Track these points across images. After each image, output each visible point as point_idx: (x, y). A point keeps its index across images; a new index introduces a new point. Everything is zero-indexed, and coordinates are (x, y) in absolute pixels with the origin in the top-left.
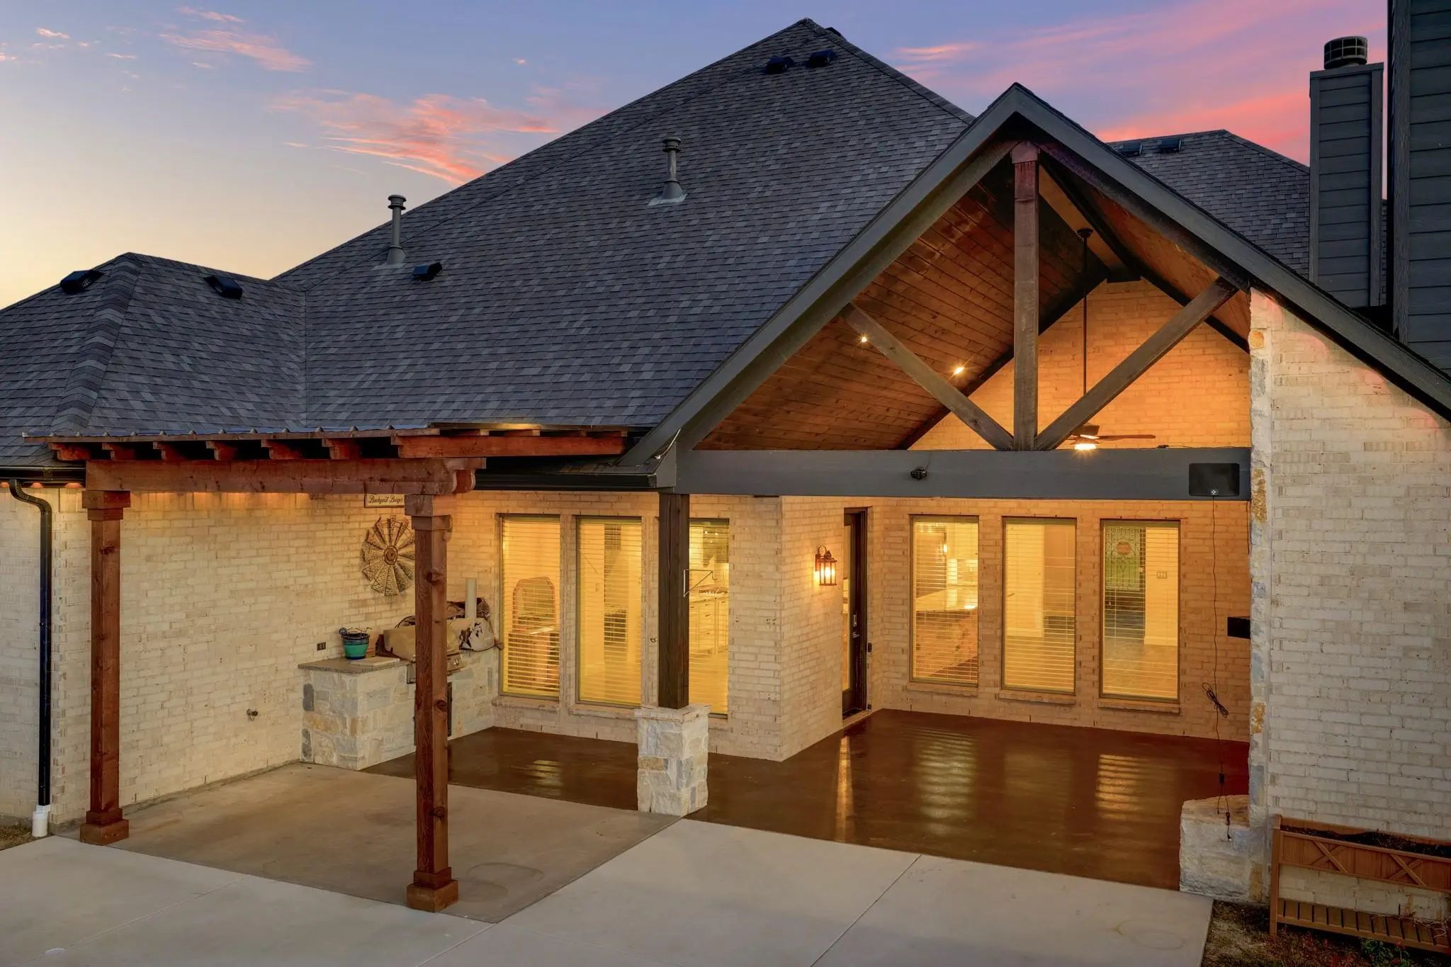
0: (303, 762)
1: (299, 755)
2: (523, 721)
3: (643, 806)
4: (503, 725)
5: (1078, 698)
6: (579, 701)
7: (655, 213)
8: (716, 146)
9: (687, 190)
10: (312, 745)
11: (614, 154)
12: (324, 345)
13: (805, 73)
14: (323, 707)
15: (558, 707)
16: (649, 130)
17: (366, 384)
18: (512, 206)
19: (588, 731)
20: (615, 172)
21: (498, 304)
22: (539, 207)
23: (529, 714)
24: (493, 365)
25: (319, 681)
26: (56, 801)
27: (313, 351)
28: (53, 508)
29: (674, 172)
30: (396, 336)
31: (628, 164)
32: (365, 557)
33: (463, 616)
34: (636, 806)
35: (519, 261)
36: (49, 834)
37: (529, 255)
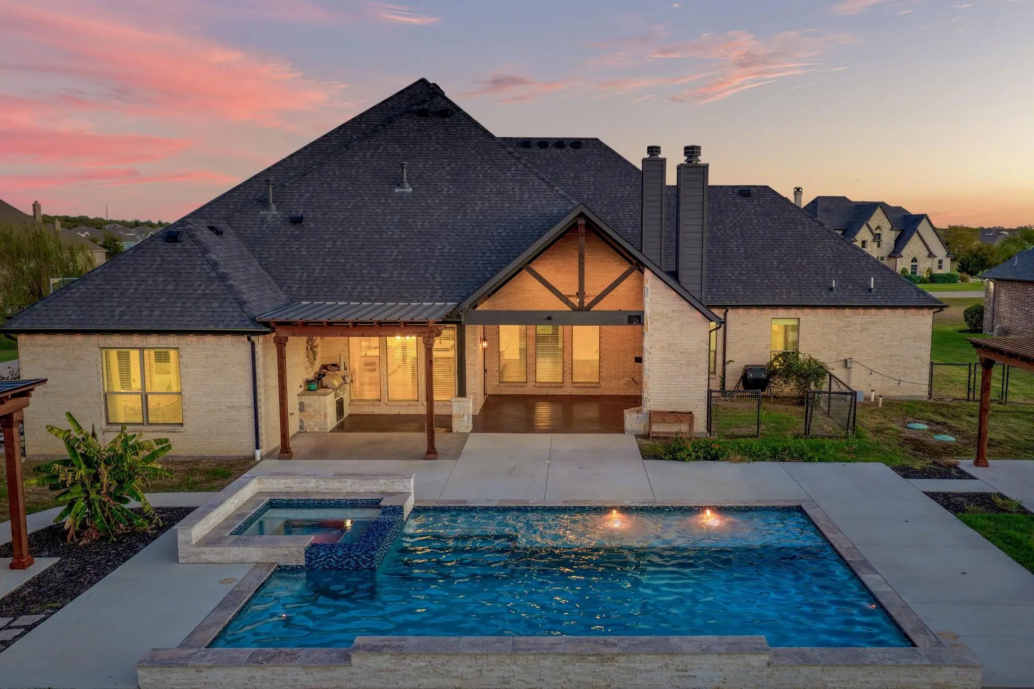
0: (300, 432)
1: (298, 430)
2: (364, 410)
3: (455, 431)
4: (354, 412)
5: (565, 384)
6: (388, 401)
7: (401, 196)
8: (413, 160)
9: (411, 185)
10: (305, 425)
11: (361, 157)
12: (264, 256)
13: (440, 119)
14: (309, 410)
15: (381, 403)
16: (372, 143)
17: (304, 278)
18: (319, 182)
19: (395, 411)
20: (367, 168)
21: (347, 240)
22: (336, 185)
23: (366, 407)
24: (365, 271)
25: (307, 400)
26: (262, 448)
27: (260, 259)
28: (256, 343)
29: (405, 176)
30: (302, 253)
31: (371, 164)
32: (307, 349)
33: (339, 370)
34: (451, 431)
35: (344, 216)
36: (262, 459)
37: (347, 214)
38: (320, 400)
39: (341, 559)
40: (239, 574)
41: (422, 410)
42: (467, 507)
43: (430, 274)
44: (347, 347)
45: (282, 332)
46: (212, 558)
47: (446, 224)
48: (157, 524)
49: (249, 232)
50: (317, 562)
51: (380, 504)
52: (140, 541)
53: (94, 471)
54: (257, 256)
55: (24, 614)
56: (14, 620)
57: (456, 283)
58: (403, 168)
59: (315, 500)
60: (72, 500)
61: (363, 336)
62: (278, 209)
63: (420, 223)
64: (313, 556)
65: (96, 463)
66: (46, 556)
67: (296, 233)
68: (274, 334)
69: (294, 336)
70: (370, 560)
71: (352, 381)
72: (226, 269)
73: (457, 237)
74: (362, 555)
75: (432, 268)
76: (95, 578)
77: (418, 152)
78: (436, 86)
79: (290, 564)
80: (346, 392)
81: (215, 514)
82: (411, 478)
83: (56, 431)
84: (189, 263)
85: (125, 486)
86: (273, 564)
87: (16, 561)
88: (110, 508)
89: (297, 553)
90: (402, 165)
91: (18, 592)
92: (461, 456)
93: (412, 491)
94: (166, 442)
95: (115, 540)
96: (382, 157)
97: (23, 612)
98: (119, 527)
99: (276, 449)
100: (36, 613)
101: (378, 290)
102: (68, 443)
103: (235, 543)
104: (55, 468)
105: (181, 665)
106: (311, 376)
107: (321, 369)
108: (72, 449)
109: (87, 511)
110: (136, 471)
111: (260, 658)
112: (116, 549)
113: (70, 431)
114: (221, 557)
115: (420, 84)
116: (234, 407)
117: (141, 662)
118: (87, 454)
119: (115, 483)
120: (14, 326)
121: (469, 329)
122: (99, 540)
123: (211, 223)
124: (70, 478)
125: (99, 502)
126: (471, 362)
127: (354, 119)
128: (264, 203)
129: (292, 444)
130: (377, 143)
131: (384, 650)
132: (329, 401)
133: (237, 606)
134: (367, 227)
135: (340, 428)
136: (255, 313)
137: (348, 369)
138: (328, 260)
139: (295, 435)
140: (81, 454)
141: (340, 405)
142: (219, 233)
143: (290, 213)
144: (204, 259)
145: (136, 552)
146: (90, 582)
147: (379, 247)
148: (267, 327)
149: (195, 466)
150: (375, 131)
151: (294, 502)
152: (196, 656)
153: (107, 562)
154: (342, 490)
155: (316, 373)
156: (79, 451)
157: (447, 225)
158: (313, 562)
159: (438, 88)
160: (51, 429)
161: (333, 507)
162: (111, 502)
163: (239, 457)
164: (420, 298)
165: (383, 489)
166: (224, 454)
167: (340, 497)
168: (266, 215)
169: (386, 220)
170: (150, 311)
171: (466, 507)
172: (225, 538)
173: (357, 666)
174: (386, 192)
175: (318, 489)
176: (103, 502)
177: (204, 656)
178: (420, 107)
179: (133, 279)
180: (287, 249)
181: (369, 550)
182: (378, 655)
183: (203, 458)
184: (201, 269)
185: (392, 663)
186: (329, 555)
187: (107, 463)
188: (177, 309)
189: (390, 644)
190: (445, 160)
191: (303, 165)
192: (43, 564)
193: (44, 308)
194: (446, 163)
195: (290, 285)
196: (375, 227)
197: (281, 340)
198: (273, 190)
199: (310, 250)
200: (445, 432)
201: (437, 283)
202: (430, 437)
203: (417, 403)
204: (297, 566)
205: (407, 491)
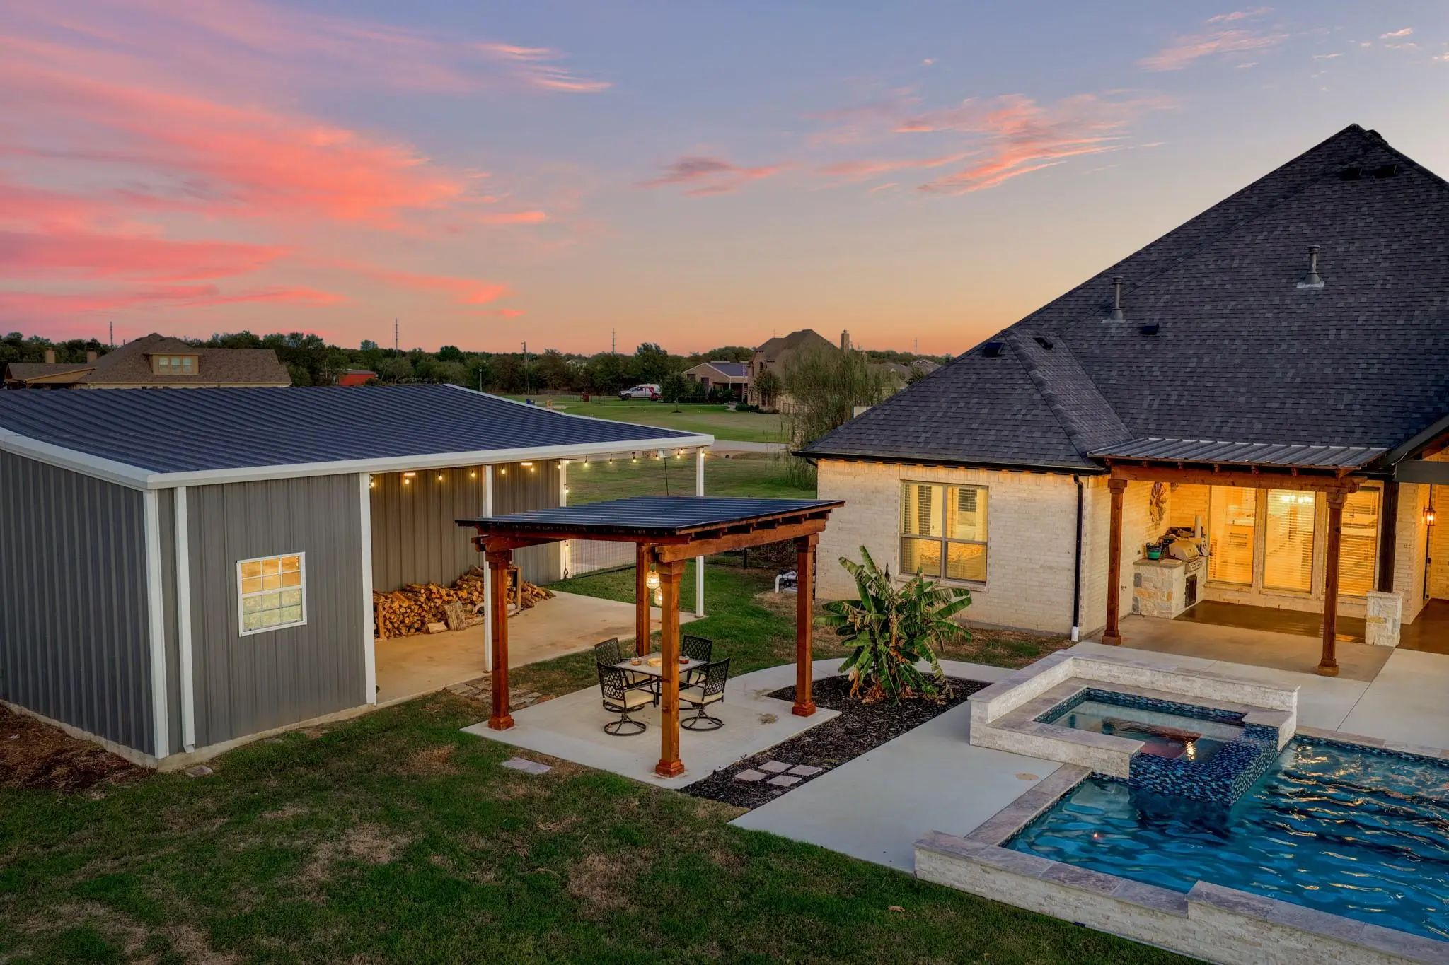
0: (1133, 614)
1: (1131, 611)
2: (1226, 597)
3: (1369, 641)
4: (1211, 598)
6: (1263, 587)
7: (1306, 294)
8: (1330, 242)
9: (1324, 279)
10: (1140, 605)
11: (1248, 242)
12: (1103, 377)
13: (1378, 182)
14: (1147, 585)
15: (1252, 590)
16: (1266, 222)
17: (1155, 407)
18: (1185, 280)
19: (1273, 604)
20: (1255, 257)
21: (1219, 356)
22: (1209, 283)
23: (1229, 593)
24: (1242, 399)
25: (1146, 571)
26: (1081, 625)
27: (1097, 381)
28: (1085, 486)
29: (1314, 265)
30: (1154, 374)
31: (1263, 251)
32: (1151, 503)
33: (1194, 537)
34: (1363, 642)
35: (1217, 325)
36: (1080, 641)
37: (1223, 320)
38: (1163, 574)
39: (1181, 782)
40: (1043, 772)
41: (1317, 606)
42: (1385, 751)
43: (1346, 405)
44: (1207, 506)
45: (1120, 474)
46: (1008, 745)
47: (1377, 332)
48: (948, 695)
49: (1086, 346)
50: (1146, 779)
51: (1243, 720)
52: (926, 710)
53: (884, 618)
54: (1094, 377)
55: (802, 764)
56: (792, 768)
57: (1389, 420)
58: (1312, 254)
59: (1148, 699)
60: (859, 647)
61: (1234, 485)
62: (1125, 316)
63: (1334, 332)
64: (1141, 769)
65: (887, 608)
66: (828, 708)
67: (1148, 347)
68: (1108, 477)
69: (1136, 479)
70: (1223, 791)
71: (1211, 554)
72: (1053, 390)
73: (1394, 352)
74: (1211, 781)
75: (1348, 397)
76: (875, 741)
77: (1337, 230)
78: (1373, 133)
79: (1109, 774)
80: (1201, 569)
81: (1017, 693)
82: (1293, 691)
83: (849, 564)
84: (1009, 382)
85: (916, 641)
86: (1086, 768)
87: (797, 706)
88: (897, 666)
89: (1119, 760)
90: (1311, 249)
91: (799, 739)
92: (1377, 678)
93: (1294, 711)
94: (966, 594)
95: (900, 704)
96: (1281, 240)
97: (800, 761)
98: (905, 691)
99: (1099, 631)
100: (814, 765)
101: (1260, 426)
102: (860, 581)
103: (1040, 732)
104: (844, 608)
105: (965, 858)
106: (1153, 541)
107: (1168, 533)
108: (863, 589)
109: (873, 664)
110: (930, 625)
111: (1062, 875)
112: (900, 715)
113: (862, 566)
114: (1020, 746)
115: (1349, 134)
116: (1051, 568)
117: (921, 841)
118: (879, 596)
119: (905, 636)
120: (816, 450)
121: (1404, 489)
122: (883, 702)
123: (1039, 334)
124: (858, 621)
125: (887, 655)
126: (1405, 542)
127: (1241, 192)
128: (1108, 310)
129: (1121, 627)
130: (1273, 222)
131: (1239, 909)
132: (1176, 577)
133: (1037, 809)
134: (1251, 338)
135: (1190, 615)
136: (1087, 446)
137: (1206, 536)
138: (1190, 383)
139: (1125, 617)
140: (872, 596)
141: (1191, 585)
142: (1048, 346)
143: (1141, 322)
144: (1028, 377)
145: (922, 722)
146: (870, 745)
147: (1266, 366)
148: (1102, 466)
149: (996, 637)
150: (1271, 206)
151: (1120, 697)
152: (982, 852)
153: (889, 727)
154: (1187, 691)
155: (1160, 538)
156: (871, 592)
157: (1379, 335)
158: (1141, 777)
159: (1378, 136)
160: (844, 561)
161: (1173, 713)
162: (900, 658)
163: (1051, 633)
164: (1326, 439)
165: (1248, 700)
166: (1033, 627)
167: (1183, 701)
168: (1110, 324)
169: (1279, 329)
170: (959, 439)
171: (1382, 751)
172: (1028, 724)
173: (1195, 921)
174: (1282, 289)
175: (1154, 685)
176: (891, 656)
177: (993, 854)
178: (1346, 167)
179: (943, 400)
180: (1134, 369)
181: (1222, 777)
182: (1228, 914)
183: (1007, 628)
184: (1023, 389)
185: (1248, 930)
186: (1164, 772)
187: (899, 610)
188: (991, 438)
189: (1248, 904)
190: (1382, 240)
191: (1164, 258)
192: (824, 715)
193: (847, 431)
194: (1384, 244)
195: (1135, 416)
196: (1262, 338)
197: (1118, 483)
198: (1121, 292)
199: (1165, 369)
200: (1352, 641)
201: (1355, 419)
202: (1327, 643)
203: (1308, 596)
204: (1117, 778)
205: (1287, 710)
